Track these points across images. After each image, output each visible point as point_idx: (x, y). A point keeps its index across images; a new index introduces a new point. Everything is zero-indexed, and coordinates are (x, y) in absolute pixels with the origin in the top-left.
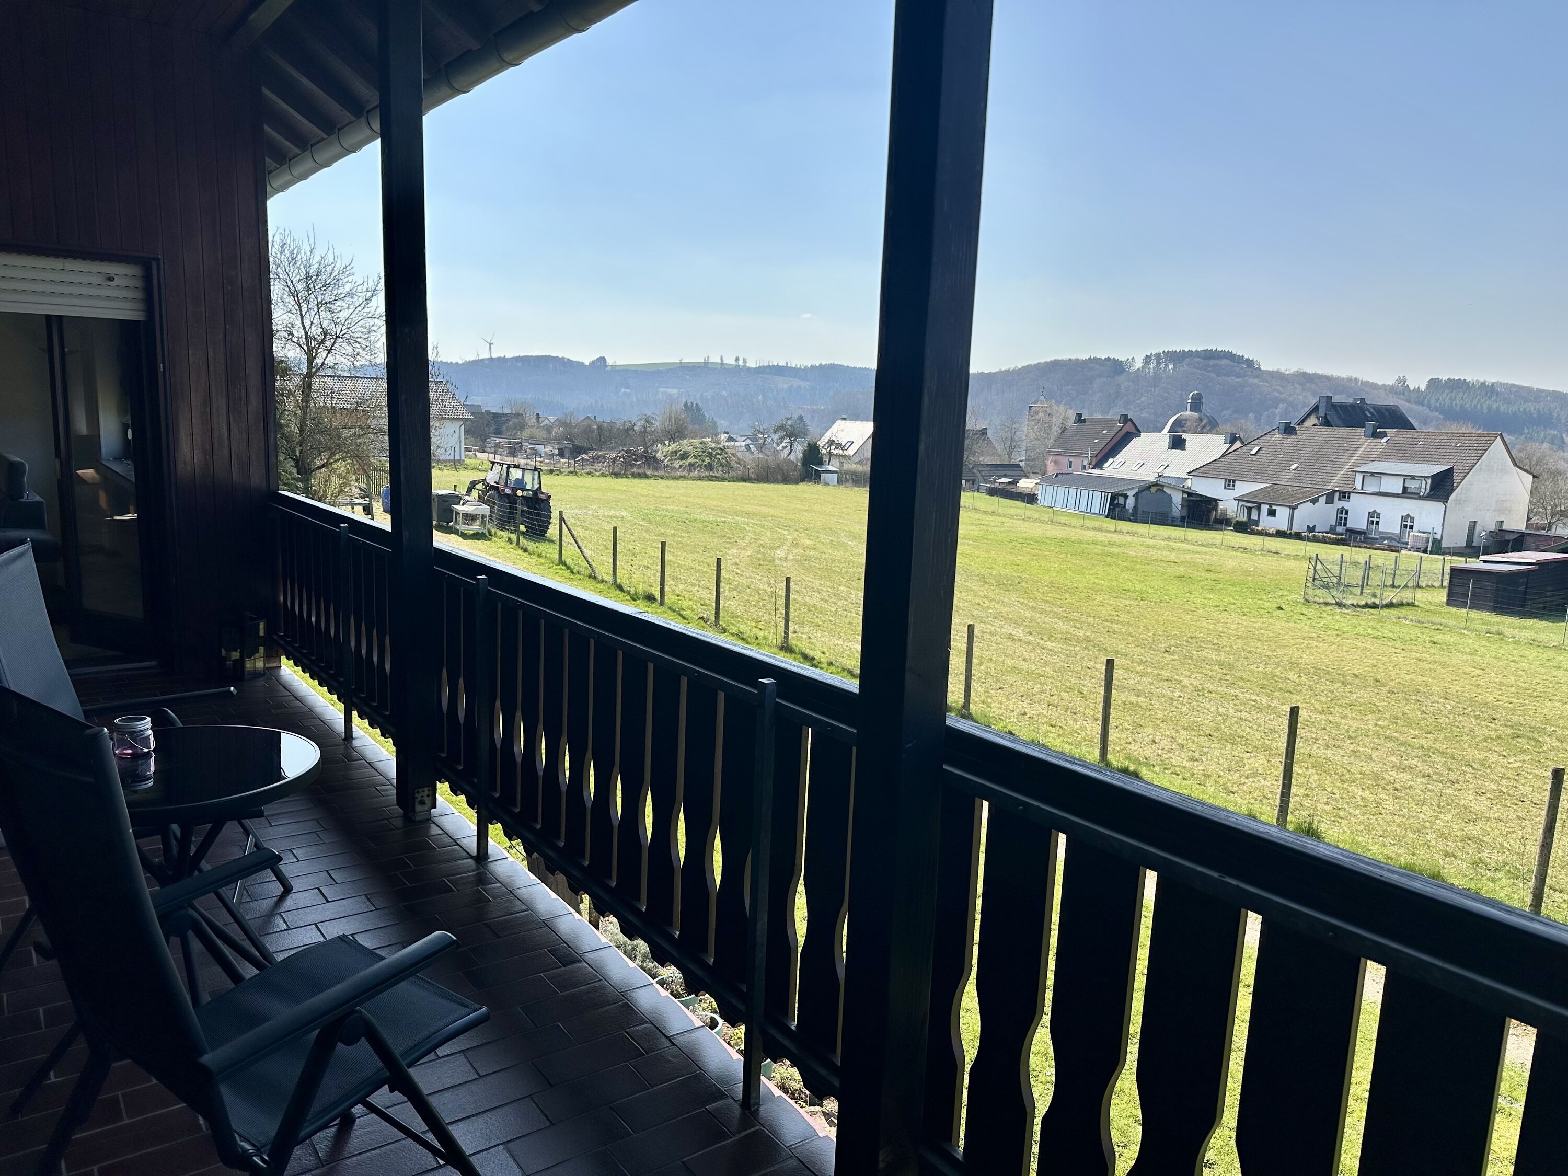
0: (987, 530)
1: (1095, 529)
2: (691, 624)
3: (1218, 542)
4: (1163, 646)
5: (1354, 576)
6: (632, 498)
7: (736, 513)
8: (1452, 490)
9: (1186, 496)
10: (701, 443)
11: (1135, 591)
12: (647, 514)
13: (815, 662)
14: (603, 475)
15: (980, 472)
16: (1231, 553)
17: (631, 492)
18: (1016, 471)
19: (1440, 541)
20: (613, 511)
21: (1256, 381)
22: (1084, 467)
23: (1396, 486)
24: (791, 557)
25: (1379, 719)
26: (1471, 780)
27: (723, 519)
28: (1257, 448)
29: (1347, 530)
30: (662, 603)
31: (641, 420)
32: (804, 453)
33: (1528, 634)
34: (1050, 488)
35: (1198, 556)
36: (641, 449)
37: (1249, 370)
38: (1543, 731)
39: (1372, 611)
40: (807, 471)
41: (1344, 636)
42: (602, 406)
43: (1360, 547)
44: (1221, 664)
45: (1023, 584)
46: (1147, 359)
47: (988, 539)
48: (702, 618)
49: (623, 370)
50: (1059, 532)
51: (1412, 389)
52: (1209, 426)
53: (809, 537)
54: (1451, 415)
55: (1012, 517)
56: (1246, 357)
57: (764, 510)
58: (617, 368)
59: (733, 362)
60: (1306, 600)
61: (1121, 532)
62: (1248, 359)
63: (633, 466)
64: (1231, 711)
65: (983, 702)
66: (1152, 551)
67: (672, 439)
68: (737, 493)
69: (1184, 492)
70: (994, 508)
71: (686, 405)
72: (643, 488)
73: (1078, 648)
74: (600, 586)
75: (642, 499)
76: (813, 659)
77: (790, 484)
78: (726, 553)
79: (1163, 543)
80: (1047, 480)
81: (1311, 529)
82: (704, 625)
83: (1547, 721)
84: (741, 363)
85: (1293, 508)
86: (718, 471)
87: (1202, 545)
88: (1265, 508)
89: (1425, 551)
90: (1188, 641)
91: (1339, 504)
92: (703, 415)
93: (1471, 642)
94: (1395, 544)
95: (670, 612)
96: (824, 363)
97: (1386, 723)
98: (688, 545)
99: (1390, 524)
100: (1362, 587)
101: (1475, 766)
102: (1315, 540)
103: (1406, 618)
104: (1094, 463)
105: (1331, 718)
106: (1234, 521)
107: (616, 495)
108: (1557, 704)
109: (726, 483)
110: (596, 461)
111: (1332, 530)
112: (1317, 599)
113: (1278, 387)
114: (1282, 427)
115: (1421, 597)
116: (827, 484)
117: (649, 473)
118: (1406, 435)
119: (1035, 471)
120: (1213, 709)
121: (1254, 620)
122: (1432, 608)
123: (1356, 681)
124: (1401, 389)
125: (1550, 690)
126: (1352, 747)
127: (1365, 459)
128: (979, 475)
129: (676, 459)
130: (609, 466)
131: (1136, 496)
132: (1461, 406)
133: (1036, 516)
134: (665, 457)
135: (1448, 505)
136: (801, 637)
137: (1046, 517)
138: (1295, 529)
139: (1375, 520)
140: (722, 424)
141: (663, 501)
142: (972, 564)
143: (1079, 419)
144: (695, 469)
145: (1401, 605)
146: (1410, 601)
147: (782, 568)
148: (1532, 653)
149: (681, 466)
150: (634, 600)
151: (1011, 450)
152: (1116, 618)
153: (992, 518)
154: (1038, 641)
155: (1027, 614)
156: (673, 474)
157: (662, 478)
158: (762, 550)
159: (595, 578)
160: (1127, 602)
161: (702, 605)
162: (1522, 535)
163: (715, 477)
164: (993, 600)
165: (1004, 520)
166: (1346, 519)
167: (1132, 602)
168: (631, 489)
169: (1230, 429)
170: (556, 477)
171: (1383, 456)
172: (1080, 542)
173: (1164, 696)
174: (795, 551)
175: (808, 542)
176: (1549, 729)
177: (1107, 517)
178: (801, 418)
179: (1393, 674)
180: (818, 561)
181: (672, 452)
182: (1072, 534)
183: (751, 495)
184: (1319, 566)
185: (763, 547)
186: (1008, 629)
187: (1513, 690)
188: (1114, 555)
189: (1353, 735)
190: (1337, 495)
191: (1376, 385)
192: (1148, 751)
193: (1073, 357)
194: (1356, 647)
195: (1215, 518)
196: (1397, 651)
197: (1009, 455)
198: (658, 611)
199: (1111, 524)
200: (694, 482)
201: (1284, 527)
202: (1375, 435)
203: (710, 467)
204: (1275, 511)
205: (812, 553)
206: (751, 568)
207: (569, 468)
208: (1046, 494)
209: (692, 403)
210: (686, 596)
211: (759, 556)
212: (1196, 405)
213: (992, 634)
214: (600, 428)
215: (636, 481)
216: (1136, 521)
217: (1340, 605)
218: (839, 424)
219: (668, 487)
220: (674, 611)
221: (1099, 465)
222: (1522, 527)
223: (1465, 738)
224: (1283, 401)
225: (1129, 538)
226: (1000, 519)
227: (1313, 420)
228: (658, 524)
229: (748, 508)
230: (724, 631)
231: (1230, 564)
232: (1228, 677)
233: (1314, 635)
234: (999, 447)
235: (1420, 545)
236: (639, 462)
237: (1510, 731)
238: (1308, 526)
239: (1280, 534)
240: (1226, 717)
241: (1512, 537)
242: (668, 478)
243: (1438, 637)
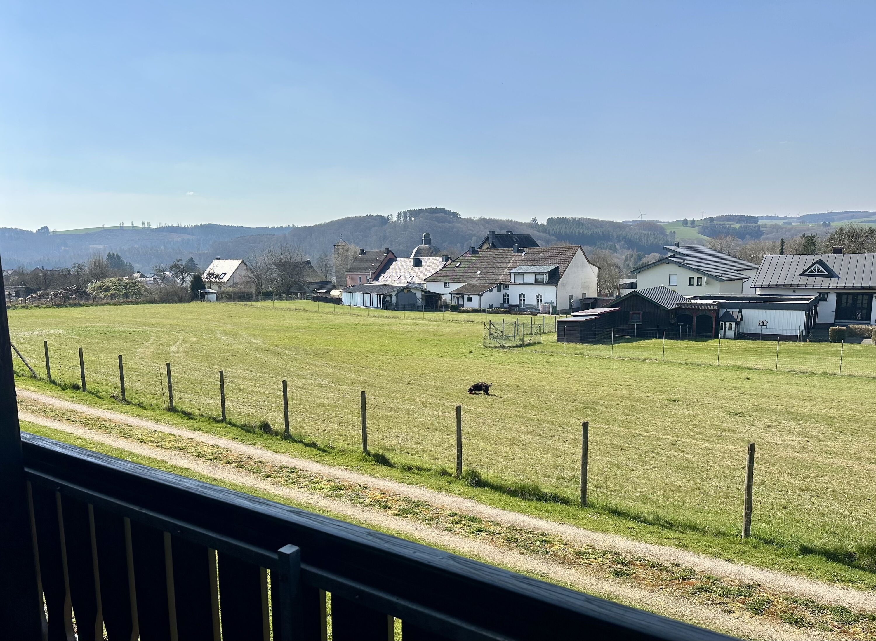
0: (312, 322)
1: (375, 316)
2: (105, 402)
3: (442, 318)
4: (406, 381)
5: (509, 330)
6: (69, 321)
7: (145, 325)
8: (559, 279)
9: (423, 293)
10: (118, 280)
11: (394, 351)
12: (78, 331)
13: (192, 416)
14: (48, 307)
15: (308, 287)
16: (448, 324)
17: (68, 316)
18: (329, 285)
19: (556, 307)
20: (52, 331)
21: (459, 225)
22: (368, 281)
23: (530, 279)
24: (181, 350)
25: (518, 407)
26: (561, 435)
27: (134, 329)
28: (459, 264)
29: (509, 305)
30: (84, 389)
31: (74, 267)
32: (192, 282)
33: (596, 353)
34: (348, 294)
35: (431, 327)
36: (74, 287)
37: (455, 218)
38: (598, 404)
39: (519, 348)
40: (195, 294)
41: (503, 364)
42: (48, 260)
43: (516, 314)
44: (437, 387)
45: (330, 353)
46: (399, 215)
47: (311, 328)
48: (113, 396)
49: (61, 235)
50: (354, 320)
51: (540, 224)
52: (433, 252)
53: (195, 336)
54: (560, 237)
55: (327, 313)
56: (452, 211)
57: (166, 321)
58: (57, 233)
59: (141, 225)
60: (485, 346)
61: (389, 317)
62: (454, 212)
63: (69, 299)
64: (440, 413)
65: (301, 427)
66: (406, 327)
67: (98, 279)
68: (146, 311)
69: (422, 291)
70: (316, 309)
71: (109, 255)
72: (78, 313)
73: (359, 388)
74: (39, 383)
75: (76, 321)
76: (190, 414)
77: (184, 303)
78: (135, 352)
79: (412, 321)
80: (347, 290)
81: (491, 307)
82: (115, 401)
83: (601, 398)
84: (146, 226)
85: (480, 296)
86: (132, 297)
87: (433, 321)
88: (466, 297)
89: (549, 313)
90: (420, 377)
91: (504, 291)
92: (122, 261)
93: (567, 360)
94: (534, 311)
95: (90, 395)
96: (203, 223)
97: (521, 409)
98: (108, 349)
99: (530, 301)
100: (515, 336)
101: (563, 426)
102: (493, 312)
103: (535, 351)
104: (373, 278)
105: (493, 410)
106: (450, 306)
107: (57, 319)
108: (606, 388)
109: (139, 306)
110: (42, 297)
111: (502, 306)
112: (490, 345)
113: (471, 228)
114: (471, 250)
115: (544, 338)
116: (209, 301)
117: (82, 302)
118: (535, 250)
119: (342, 284)
120: (431, 413)
121: (456, 360)
122: (550, 344)
123: (508, 388)
124: (534, 224)
125: (603, 381)
126: (503, 424)
127: (515, 265)
128: (307, 289)
129: (101, 292)
130: (52, 300)
131: (396, 295)
132: (565, 232)
133: (341, 311)
134: (93, 291)
135: (558, 286)
136: (185, 401)
137: (347, 312)
138: (483, 307)
139: (523, 298)
140: (137, 266)
141: (92, 321)
142: (301, 343)
143: (362, 252)
144: (115, 298)
145: (534, 344)
146: (539, 341)
147: (175, 358)
148: (596, 363)
149: (105, 296)
150: (64, 390)
151: (326, 273)
152: (382, 367)
153: (315, 315)
154: (337, 386)
155: (332, 370)
156: (100, 302)
157: (92, 306)
158: (161, 347)
159: (35, 377)
160: (389, 358)
161: (115, 388)
162: (595, 300)
163: (131, 302)
164: (312, 364)
165: (322, 315)
166: (508, 299)
167: (391, 357)
168: (69, 315)
169: (445, 253)
170: (12, 311)
171: (524, 263)
172: (366, 325)
173: (405, 409)
174: (185, 346)
175: (194, 339)
176: (601, 402)
177: (382, 309)
178: (191, 260)
179: (526, 382)
180: (200, 351)
181: (98, 287)
182: (362, 320)
183: (156, 312)
184: (492, 326)
185: (162, 345)
186: (320, 381)
187: (585, 383)
188: (385, 330)
189: (503, 418)
190: (502, 286)
191: (522, 223)
192: (393, 442)
193: (358, 215)
194: (509, 369)
195: (441, 305)
196: (529, 369)
197: (326, 275)
198: (81, 395)
199: (384, 313)
200: (115, 306)
201: (477, 307)
202: (519, 251)
203: (126, 295)
204: (471, 298)
205: (197, 346)
206: (152, 360)
207: (22, 304)
208: (347, 298)
209: (113, 254)
210: (104, 383)
211: (159, 351)
212: (427, 240)
213: (309, 385)
214: (45, 275)
215: (73, 309)
216: (398, 310)
217: (503, 347)
218: (216, 262)
219: (96, 311)
220: (93, 394)
221: (376, 279)
222: (595, 296)
223: (560, 412)
224: (474, 235)
225: (394, 320)
226: (320, 315)
227: (486, 245)
228: (86, 337)
229: (153, 321)
230: (129, 403)
231: (449, 329)
232: (440, 394)
233: (487, 365)
234: (319, 272)
235: (546, 310)
236: (74, 296)
237: (582, 405)
238: (489, 305)
239: (475, 311)
240: (437, 417)
241: (591, 301)
242: (96, 305)
243: (552, 359)
